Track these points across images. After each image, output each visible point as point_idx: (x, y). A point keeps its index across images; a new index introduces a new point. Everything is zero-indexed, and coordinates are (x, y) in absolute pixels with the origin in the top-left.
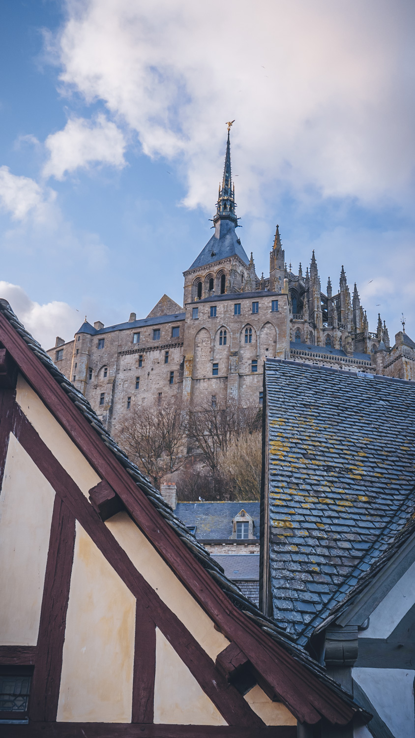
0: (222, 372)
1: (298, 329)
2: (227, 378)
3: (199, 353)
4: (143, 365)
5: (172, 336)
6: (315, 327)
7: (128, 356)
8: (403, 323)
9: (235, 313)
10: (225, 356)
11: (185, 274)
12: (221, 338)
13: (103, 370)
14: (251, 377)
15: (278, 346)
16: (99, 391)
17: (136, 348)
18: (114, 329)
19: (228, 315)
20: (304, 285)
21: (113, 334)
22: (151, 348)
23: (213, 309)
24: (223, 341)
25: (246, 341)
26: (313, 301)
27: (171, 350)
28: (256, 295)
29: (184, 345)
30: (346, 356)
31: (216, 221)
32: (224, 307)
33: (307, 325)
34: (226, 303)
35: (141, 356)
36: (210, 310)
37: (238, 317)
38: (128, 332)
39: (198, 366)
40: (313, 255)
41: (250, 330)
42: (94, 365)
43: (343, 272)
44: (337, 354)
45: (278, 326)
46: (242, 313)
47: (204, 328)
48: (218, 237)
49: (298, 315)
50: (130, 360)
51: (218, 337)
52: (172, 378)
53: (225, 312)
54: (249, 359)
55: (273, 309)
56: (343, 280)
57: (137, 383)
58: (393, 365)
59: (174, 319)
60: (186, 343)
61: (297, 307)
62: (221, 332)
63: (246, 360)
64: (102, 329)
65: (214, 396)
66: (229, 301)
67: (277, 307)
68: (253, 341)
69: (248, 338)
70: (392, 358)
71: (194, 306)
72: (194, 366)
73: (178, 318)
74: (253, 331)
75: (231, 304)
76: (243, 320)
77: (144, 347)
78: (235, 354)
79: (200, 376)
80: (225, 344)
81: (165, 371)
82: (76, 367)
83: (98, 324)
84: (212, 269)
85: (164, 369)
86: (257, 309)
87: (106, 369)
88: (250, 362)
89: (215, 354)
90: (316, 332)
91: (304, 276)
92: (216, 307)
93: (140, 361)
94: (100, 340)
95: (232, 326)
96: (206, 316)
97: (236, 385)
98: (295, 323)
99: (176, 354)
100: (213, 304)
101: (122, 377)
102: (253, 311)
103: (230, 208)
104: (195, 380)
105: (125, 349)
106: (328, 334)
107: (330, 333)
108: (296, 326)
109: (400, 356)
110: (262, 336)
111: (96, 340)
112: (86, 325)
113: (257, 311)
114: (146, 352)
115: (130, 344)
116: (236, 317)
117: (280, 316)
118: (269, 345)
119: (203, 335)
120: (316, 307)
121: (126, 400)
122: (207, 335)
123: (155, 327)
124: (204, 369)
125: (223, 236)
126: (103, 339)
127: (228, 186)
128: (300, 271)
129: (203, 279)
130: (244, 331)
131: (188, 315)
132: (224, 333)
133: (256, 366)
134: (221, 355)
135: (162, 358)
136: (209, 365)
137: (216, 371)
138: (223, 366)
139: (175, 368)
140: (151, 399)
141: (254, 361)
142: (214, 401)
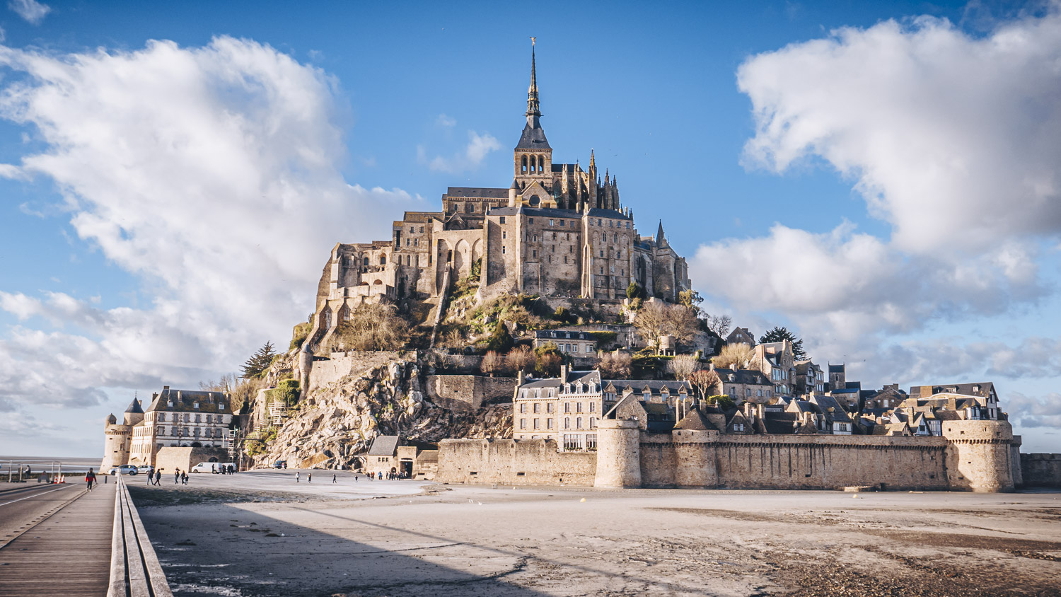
0: (605, 256)
2: (608, 259)
3: (594, 244)
5: (571, 226)
9: (610, 225)
10: (606, 248)
12: (603, 237)
13: (534, 237)
14: (618, 261)
15: (629, 247)
16: (531, 250)
18: (538, 214)
19: (607, 226)
21: (538, 217)
22: (560, 230)
24: (605, 239)
27: (571, 234)
32: (605, 221)
35: (554, 233)
36: (598, 221)
37: (611, 227)
38: (547, 218)
39: (594, 251)
41: (616, 236)
42: (529, 233)
45: (629, 236)
46: (613, 226)
47: (596, 231)
50: (548, 234)
52: (571, 250)
53: (606, 224)
54: (617, 251)
55: (627, 227)
57: (554, 249)
60: (588, 237)
63: (615, 252)
65: (602, 268)
68: (618, 242)
69: (616, 240)
71: (591, 217)
73: (572, 215)
74: (618, 237)
75: (608, 220)
76: (614, 230)
77: (556, 229)
78: (611, 248)
79: (595, 256)
80: (605, 241)
85: (567, 244)
88: (617, 253)
92: (601, 220)
93: (554, 236)
95: (609, 233)
96: (597, 224)
97: (613, 265)
102: (618, 226)
105: (546, 228)
110: (622, 240)
111: (528, 218)
113: (620, 226)
114: (557, 232)
117: (630, 231)
118: (625, 245)
119: (595, 234)
121: (548, 257)
122: (598, 235)
123: (562, 219)
124: (597, 253)
126: (532, 219)
131: (588, 222)
132: (604, 235)
133: (619, 256)
134: (604, 247)
135: (566, 237)
136: (599, 251)
137: (602, 255)
138: (605, 253)
139: (573, 244)
140: (561, 259)
141: (619, 253)
142: (602, 271)
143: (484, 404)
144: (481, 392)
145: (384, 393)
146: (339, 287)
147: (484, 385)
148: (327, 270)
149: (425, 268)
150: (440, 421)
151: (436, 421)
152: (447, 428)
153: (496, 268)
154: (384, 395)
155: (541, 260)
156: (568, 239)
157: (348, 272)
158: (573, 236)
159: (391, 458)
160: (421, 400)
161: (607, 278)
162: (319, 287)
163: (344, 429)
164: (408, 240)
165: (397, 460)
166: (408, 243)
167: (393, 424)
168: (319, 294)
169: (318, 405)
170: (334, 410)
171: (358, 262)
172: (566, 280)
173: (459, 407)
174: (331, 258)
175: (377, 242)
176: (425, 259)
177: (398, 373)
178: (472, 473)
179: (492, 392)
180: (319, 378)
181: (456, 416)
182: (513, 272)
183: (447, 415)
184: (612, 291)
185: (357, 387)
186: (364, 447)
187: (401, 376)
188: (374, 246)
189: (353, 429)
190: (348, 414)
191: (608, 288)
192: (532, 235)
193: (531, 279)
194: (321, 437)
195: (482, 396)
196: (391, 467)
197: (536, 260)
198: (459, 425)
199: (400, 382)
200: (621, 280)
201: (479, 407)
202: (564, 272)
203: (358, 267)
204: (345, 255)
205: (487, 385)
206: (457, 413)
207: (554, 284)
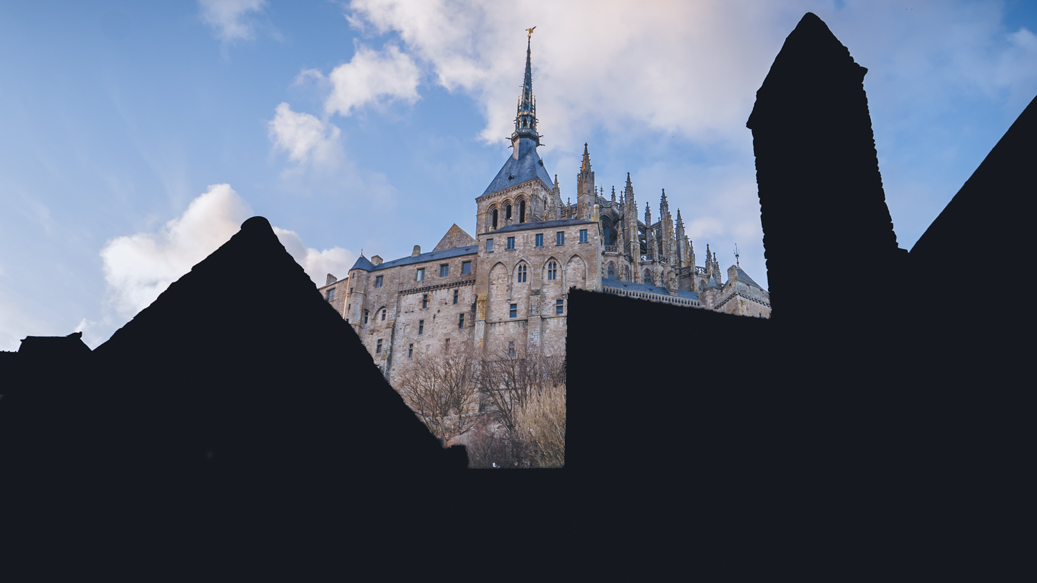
0: (521, 314)
1: (612, 263)
2: (527, 321)
3: (494, 292)
4: (428, 307)
5: (462, 273)
6: (631, 260)
7: (410, 296)
8: (737, 256)
9: (537, 245)
10: (524, 296)
11: (478, 200)
12: (520, 274)
13: (381, 312)
14: (556, 320)
15: (587, 283)
17: (420, 286)
18: (393, 264)
19: (528, 248)
20: (618, 212)
21: (393, 270)
22: (438, 286)
23: (511, 241)
24: (522, 277)
25: (550, 278)
26: (629, 230)
27: (462, 288)
28: (561, 224)
29: (476, 283)
30: (669, 294)
31: (514, 140)
32: (523, 238)
33: (622, 258)
34: (525, 233)
35: (425, 296)
36: (507, 241)
37: (540, 250)
38: (411, 267)
39: (493, 307)
40: (629, 176)
41: (555, 264)
42: (371, 307)
43: (664, 197)
44: (658, 293)
45: (587, 259)
46: (544, 245)
47: (499, 262)
48: (517, 157)
49: (611, 246)
50: (413, 300)
51: (516, 273)
53: (525, 244)
54: (553, 299)
55: (581, 240)
56: (664, 205)
57: (421, 327)
58: (725, 305)
59: (465, 252)
60: (478, 280)
61: (610, 238)
62: (520, 267)
63: (550, 300)
64: (381, 265)
65: (511, 343)
66: (530, 231)
67: (586, 237)
68: (558, 278)
69: (552, 274)
70: (724, 297)
71: (489, 237)
72: (488, 308)
73: (470, 252)
74: (558, 266)
75: (532, 234)
76: (546, 253)
77: (429, 285)
78: (537, 293)
79: (495, 319)
80: (524, 281)
81: (454, 312)
82: (349, 309)
83: (376, 259)
84: (509, 194)
86: (563, 240)
87: (384, 311)
88: (555, 302)
89: (513, 292)
90: (632, 266)
91: (618, 201)
92: (514, 237)
93: (425, 301)
94: (378, 277)
96: (503, 249)
97: (538, 329)
98: (607, 256)
99: (467, 293)
100: (511, 234)
101: (404, 321)
102: (558, 242)
103: (531, 125)
104: (489, 324)
105: (407, 287)
106: (647, 269)
107: (650, 267)
108: (609, 259)
109: (734, 294)
110: (569, 271)
111: (373, 276)
112: (362, 259)
113: (563, 243)
114: (432, 291)
115: (413, 281)
116: (538, 250)
117: (590, 248)
118: (577, 282)
119: (499, 270)
120: (632, 237)
121: (408, 346)
122: (504, 271)
123: (443, 262)
124: (500, 310)
125: (522, 157)
126: (382, 276)
127: (528, 99)
128: (613, 196)
129: (499, 206)
130: (547, 266)
131: (481, 248)
132: (523, 268)
133: (561, 308)
134: (520, 292)
135: (450, 297)
136: (506, 306)
137: (514, 312)
138: (522, 308)
139: (466, 309)
140: (437, 346)
141: (560, 301)
142: (512, 351)
156: (455, 302)
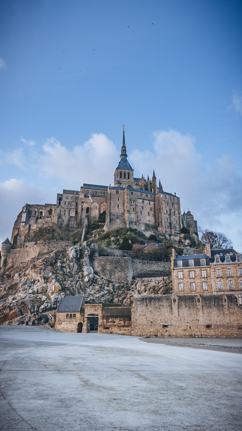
2: (170, 215)
3: (163, 207)
5: (151, 198)
14: (174, 216)
15: (179, 210)
16: (132, 207)
17: (142, 198)
18: (135, 190)
21: (135, 192)
22: (146, 199)
25: (172, 207)
27: (151, 202)
32: (168, 196)
35: (143, 201)
38: (139, 193)
39: (163, 210)
41: (173, 204)
45: (179, 205)
46: (171, 199)
47: (164, 200)
50: (140, 201)
52: (151, 209)
53: (168, 198)
57: (143, 208)
59: (151, 193)
60: (161, 203)
65: (167, 219)
68: (174, 207)
76: (172, 201)
77: (144, 198)
78: (171, 210)
79: (164, 213)
80: (168, 206)
81: (149, 207)
85: (149, 206)
86: (174, 199)
87: (134, 201)
89: (166, 208)
92: (166, 196)
93: (143, 202)
95: (170, 202)
96: (164, 197)
101: (139, 205)
105: (139, 197)
110: (176, 206)
111: (130, 192)
117: (179, 203)
118: (177, 209)
121: (140, 212)
123: (146, 194)
126: (132, 192)
131: (160, 196)
132: (168, 203)
133: (175, 214)
134: (168, 209)
135: (148, 203)
136: (166, 210)
137: (167, 212)
138: (168, 211)
139: (152, 207)
140: (147, 213)
141: (174, 212)
142: (167, 220)
143: (134, 278)
144: (132, 269)
145: (65, 267)
146: (26, 224)
147: (133, 265)
148: (20, 216)
149: (73, 216)
150: (106, 288)
151: (104, 288)
152: (112, 293)
153: (114, 215)
154: (65, 269)
155: (137, 213)
156: (149, 204)
157: (31, 218)
158: (152, 203)
159: (78, 315)
160: (93, 273)
161: (170, 224)
162: (15, 225)
163: (34, 293)
164: (65, 202)
165: (84, 316)
166: (65, 204)
167: (73, 289)
168: (14, 228)
169: (13, 277)
170: (26, 279)
171: (37, 214)
172: (150, 224)
173: (119, 279)
174: (22, 211)
175: (47, 204)
176: (73, 212)
177: (75, 254)
178: (165, 326)
179: (139, 270)
180: (15, 260)
181: (117, 285)
182: (123, 218)
183: (110, 285)
184: (173, 230)
185: (45, 262)
186: (51, 306)
187: (77, 256)
188: (46, 206)
189: (40, 293)
190: (36, 282)
191: (171, 229)
192: (132, 200)
193: (132, 222)
194: (14, 299)
195: (132, 272)
196: (78, 322)
197: (135, 213)
198: (120, 292)
199: (76, 260)
200: (176, 225)
201: (132, 280)
202: (148, 220)
203: (37, 216)
204: (30, 210)
205: (135, 265)
206: (117, 283)
207: (144, 225)
